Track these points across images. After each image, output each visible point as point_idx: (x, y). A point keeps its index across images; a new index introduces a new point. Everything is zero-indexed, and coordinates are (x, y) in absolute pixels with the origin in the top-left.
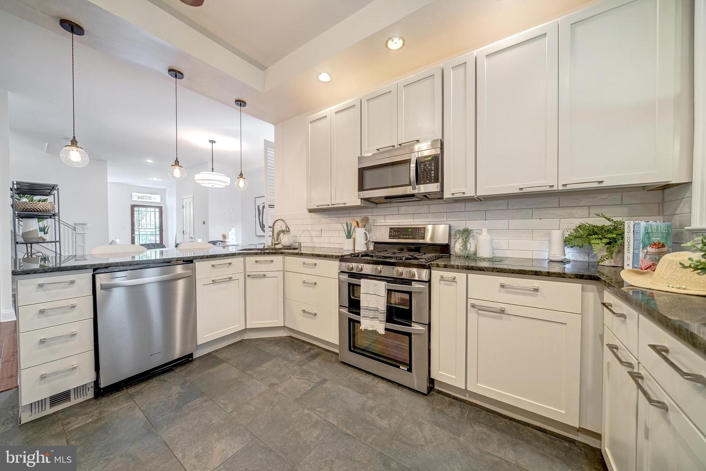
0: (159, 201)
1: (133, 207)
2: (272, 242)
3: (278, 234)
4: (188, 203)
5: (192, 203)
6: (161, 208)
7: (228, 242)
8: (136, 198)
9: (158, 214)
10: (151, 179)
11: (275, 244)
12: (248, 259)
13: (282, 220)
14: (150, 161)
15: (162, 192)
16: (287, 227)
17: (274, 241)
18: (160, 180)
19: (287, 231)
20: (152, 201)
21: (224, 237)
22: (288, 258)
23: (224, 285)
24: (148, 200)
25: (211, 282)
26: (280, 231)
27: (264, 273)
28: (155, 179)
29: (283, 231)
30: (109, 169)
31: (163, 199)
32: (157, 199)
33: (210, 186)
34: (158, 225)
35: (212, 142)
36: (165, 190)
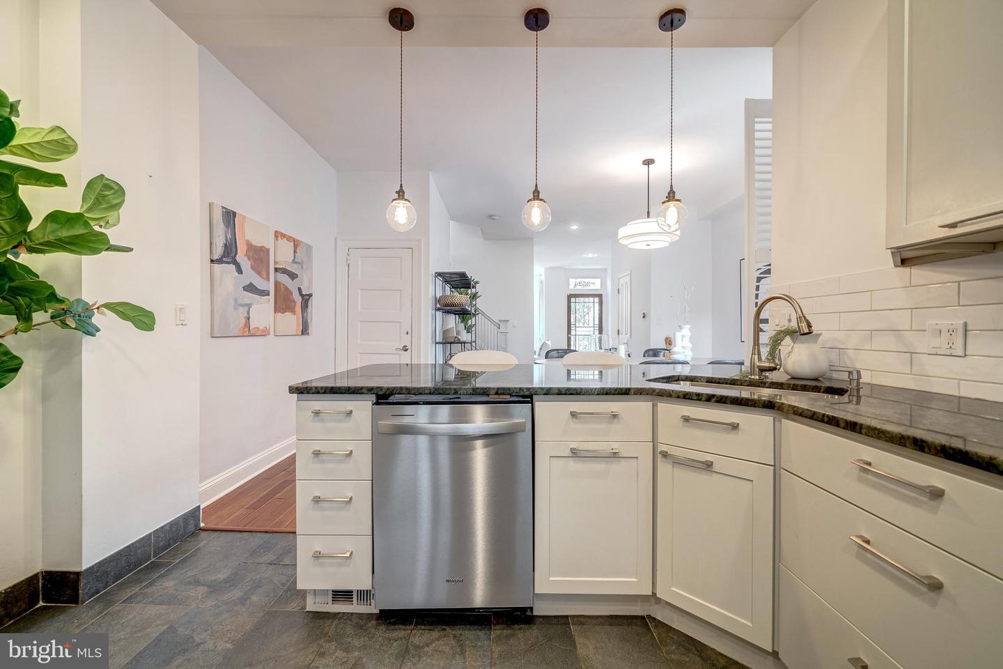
0: (599, 288)
1: (570, 297)
2: (752, 364)
3: (776, 341)
4: (624, 285)
5: (629, 284)
6: (600, 296)
7: (675, 353)
8: (573, 285)
9: (597, 306)
10: (585, 256)
11: (762, 370)
12: (664, 407)
13: (788, 299)
14: (574, 227)
15: (599, 274)
16: (802, 318)
17: (760, 359)
18: (596, 255)
19: (803, 332)
20: (592, 287)
21: (669, 341)
22: (792, 428)
23: (599, 466)
24: (587, 288)
25: (568, 453)
26: (779, 332)
27: (709, 458)
28: (590, 255)
29: (792, 333)
30: (536, 249)
31: (603, 284)
32: (595, 285)
33: (642, 246)
34: (597, 322)
35: (648, 162)
36: (606, 269)
